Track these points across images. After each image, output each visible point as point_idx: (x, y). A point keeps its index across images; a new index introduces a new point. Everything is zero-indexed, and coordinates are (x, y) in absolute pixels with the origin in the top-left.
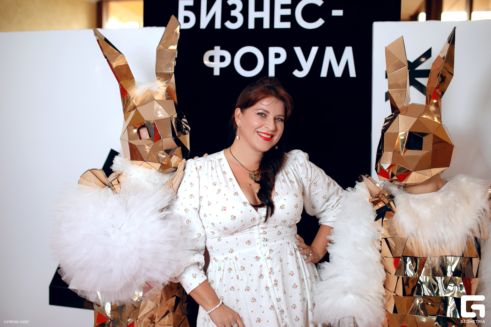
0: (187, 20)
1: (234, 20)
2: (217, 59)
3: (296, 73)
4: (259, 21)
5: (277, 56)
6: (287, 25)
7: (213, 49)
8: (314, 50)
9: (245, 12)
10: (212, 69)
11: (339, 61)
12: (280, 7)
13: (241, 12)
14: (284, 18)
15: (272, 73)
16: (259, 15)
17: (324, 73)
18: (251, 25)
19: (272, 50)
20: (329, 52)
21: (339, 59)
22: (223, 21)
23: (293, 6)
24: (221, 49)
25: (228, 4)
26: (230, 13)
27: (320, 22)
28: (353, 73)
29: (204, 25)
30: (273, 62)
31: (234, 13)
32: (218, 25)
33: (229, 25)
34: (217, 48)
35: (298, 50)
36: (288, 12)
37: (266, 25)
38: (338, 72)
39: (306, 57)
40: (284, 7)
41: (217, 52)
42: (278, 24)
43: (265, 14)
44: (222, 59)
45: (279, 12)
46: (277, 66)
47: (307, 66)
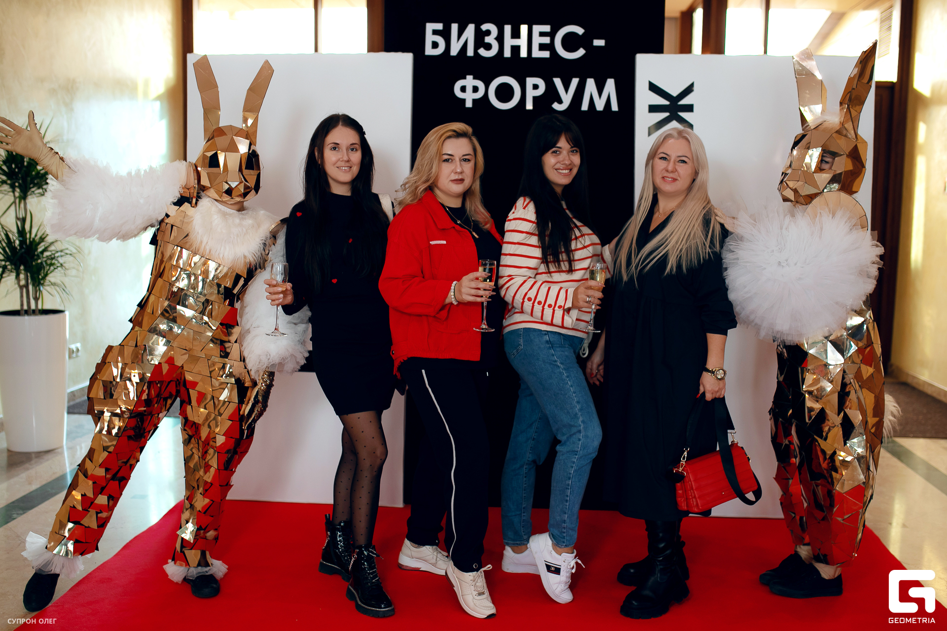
0: (435, 45)
1: (488, 47)
2: (469, 89)
3: (556, 106)
4: (516, 49)
5: (536, 87)
6: (546, 54)
7: (465, 78)
8: (575, 82)
9: (500, 39)
10: (464, 101)
11: (600, 93)
12: (538, 34)
13: (496, 39)
14: (542, 47)
15: (529, 106)
16: (516, 42)
17: (585, 107)
18: (507, 53)
19: (530, 81)
20: (591, 84)
21: (600, 92)
22: (476, 48)
23: (552, 35)
24: (474, 78)
25: (481, 30)
26: (484, 39)
27: (581, 52)
28: (615, 107)
29: (454, 51)
30: (531, 94)
31: (488, 39)
32: (470, 52)
33: (482, 52)
34: (470, 78)
35: (558, 82)
36: (546, 40)
37: (524, 53)
38: (600, 106)
39: (567, 89)
40: (542, 34)
41: (469, 81)
42: (537, 53)
43: (523, 42)
44: (475, 89)
45: (537, 40)
46: (535, 99)
47: (567, 98)
